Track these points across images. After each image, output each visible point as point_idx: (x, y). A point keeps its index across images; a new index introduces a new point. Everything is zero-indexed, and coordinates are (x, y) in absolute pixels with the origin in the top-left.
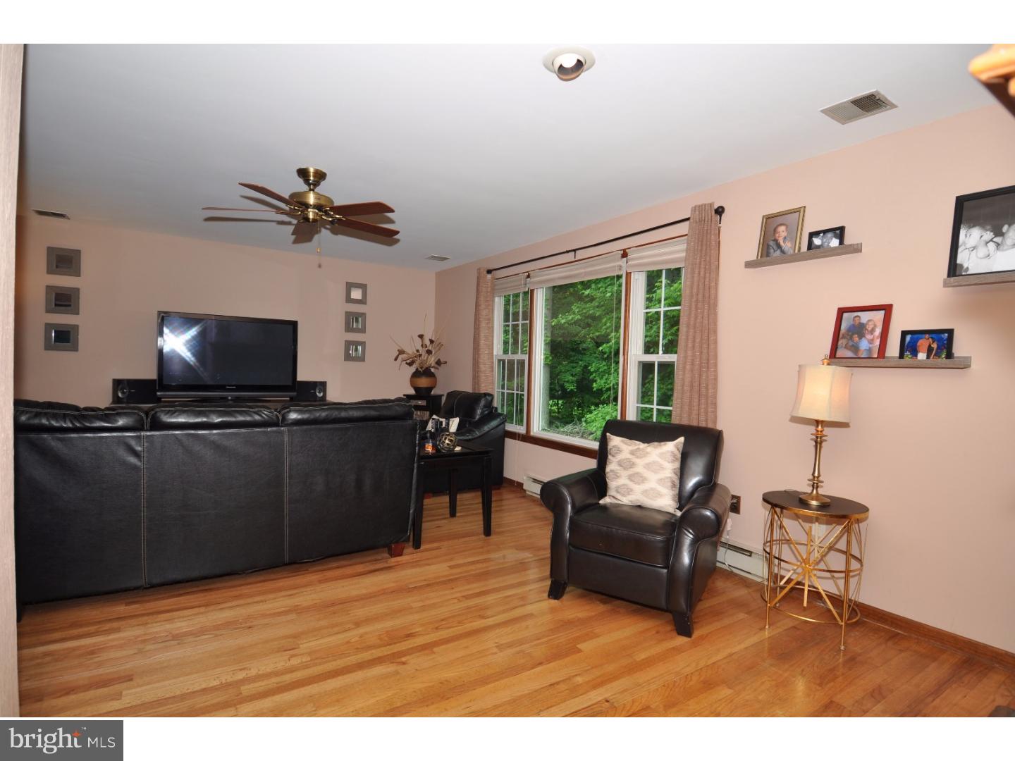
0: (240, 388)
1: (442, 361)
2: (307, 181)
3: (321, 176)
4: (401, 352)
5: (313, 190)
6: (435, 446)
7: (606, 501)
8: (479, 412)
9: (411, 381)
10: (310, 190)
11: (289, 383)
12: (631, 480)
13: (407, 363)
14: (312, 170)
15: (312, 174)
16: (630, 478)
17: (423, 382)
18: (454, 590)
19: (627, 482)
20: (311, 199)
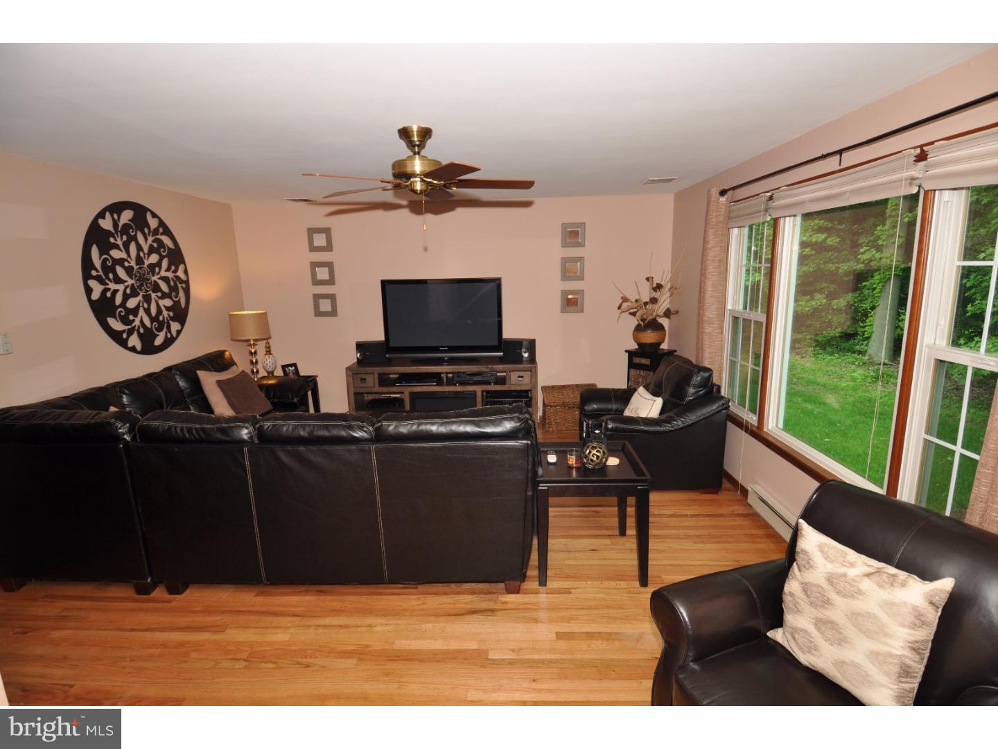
0: (452, 349)
1: (672, 310)
2: (411, 145)
3: (426, 133)
4: (625, 300)
5: (419, 153)
6: (579, 459)
7: (777, 635)
8: (691, 390)
9: (633, 335)
10: (415, 154)
11: (496, 343)
12: (819, 630)
13: (630, 314)
14: (415, 128)
15: (415, 133)
16: (820, 623)
17: (649, 337)
18: (535, 685)
19: (811, 628)
20: (418, 166)
